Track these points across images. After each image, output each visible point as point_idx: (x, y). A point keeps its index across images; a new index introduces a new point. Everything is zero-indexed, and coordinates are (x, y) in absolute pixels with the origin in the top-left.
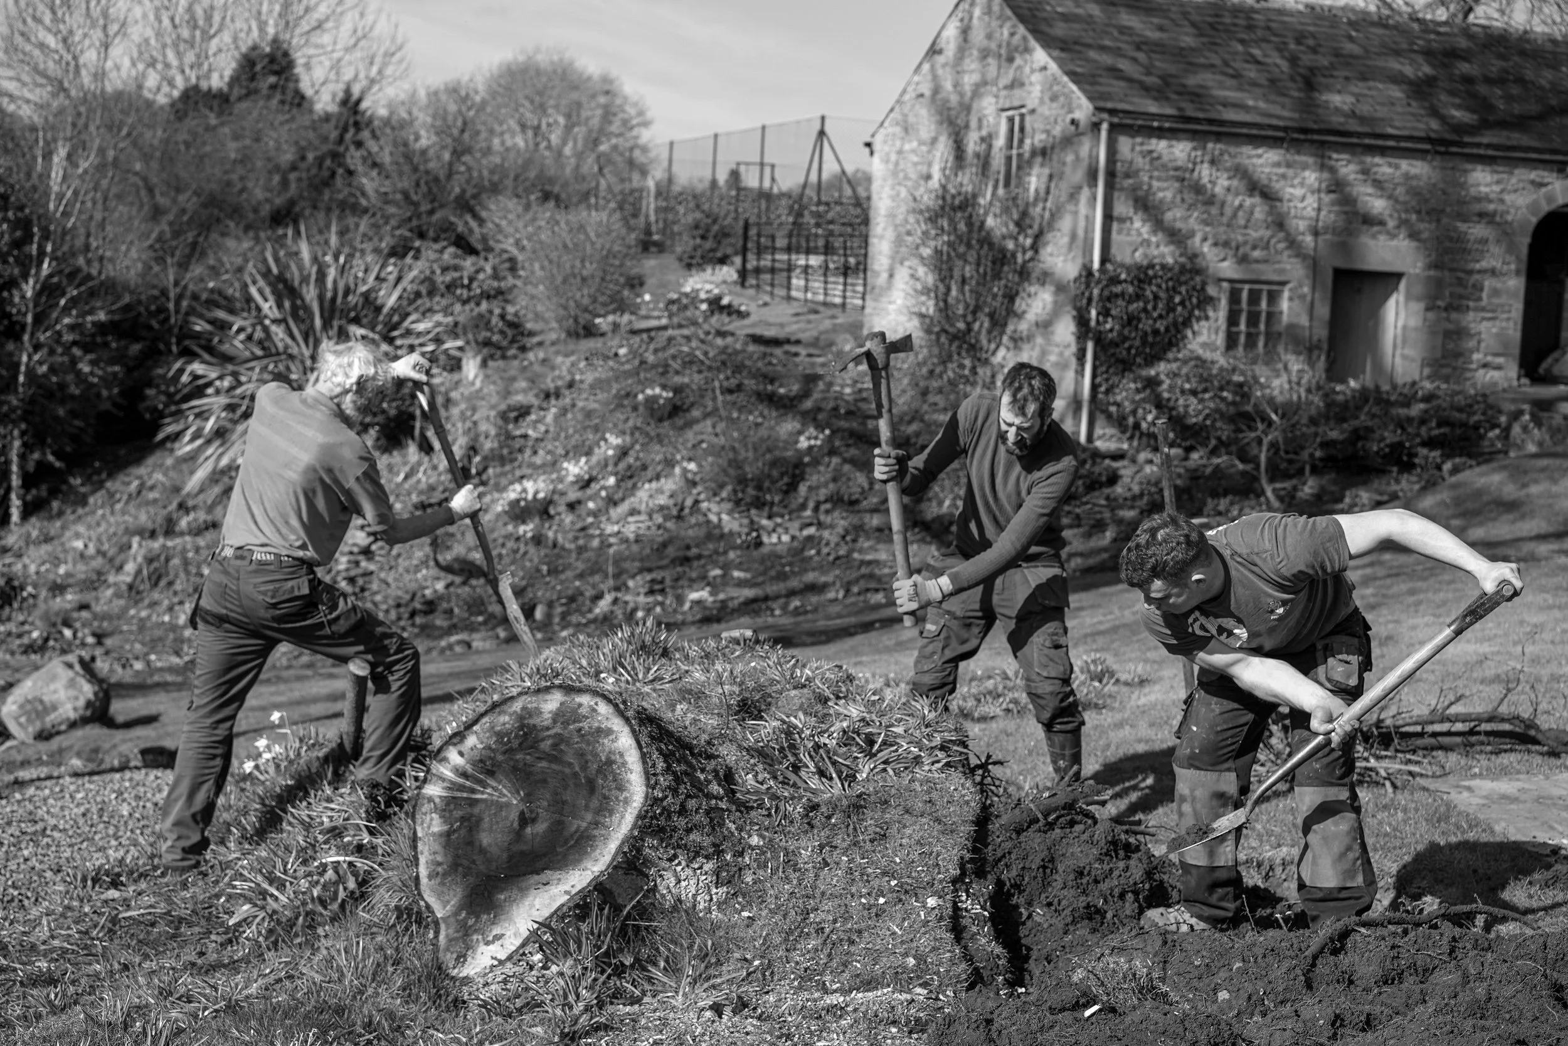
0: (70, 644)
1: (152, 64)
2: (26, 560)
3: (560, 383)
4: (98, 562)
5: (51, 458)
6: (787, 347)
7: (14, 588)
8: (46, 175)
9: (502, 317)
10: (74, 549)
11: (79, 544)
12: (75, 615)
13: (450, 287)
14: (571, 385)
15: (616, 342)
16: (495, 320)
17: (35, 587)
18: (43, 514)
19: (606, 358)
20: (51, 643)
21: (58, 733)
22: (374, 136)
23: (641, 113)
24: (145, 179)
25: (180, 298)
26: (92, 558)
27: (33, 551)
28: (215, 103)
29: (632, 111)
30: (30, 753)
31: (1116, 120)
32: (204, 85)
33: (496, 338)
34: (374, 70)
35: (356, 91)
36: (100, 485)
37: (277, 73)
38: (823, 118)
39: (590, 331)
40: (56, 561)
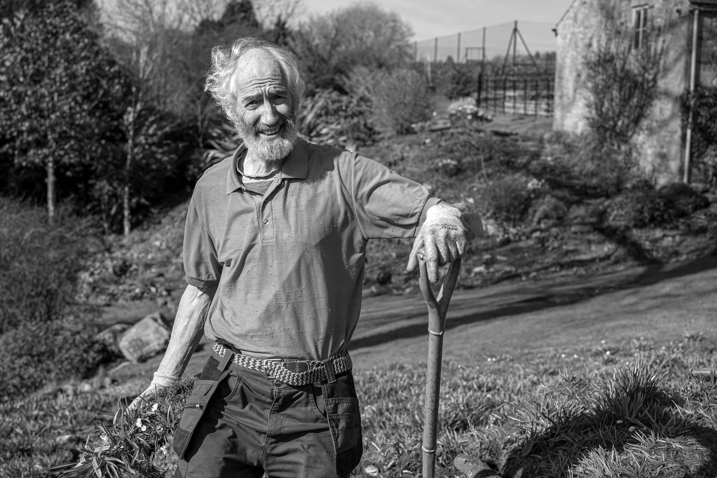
0: (154, 295)
1: (185, 10)
2: (132, 251)
3: (396, 158)
4: (167, 253)
5: (143, 201)
6: (512, 137)
7: (126, 266)
8: (137, 62)
9: (365, 125)
10: (155, 246)
11: (158, 243)
12: (157, 279)
13: (336, 112)
14: (402, 159)
15: (424, 136)
16: (362, 127)
17: (137, 264)
18: (140, 228)
19: (419, 145)
20: (145, 295)
21: (150, 357)
22: (294, 40)
23: (409, 30)
24: (185, 64)
25: (203, 121)
26: (165, 250)
27: (135, 246)
28: (217, 27)
29: (405, 29)
30: (135, 370)
31: (702, 9)
32: (210, 19)
33: (363, 136)
34: (290, 10)
35: (283, 18)
36: (167, 213)
37: (245, 12)
38: (516, 23)
39: (409, 131)
40: (147, 252)
